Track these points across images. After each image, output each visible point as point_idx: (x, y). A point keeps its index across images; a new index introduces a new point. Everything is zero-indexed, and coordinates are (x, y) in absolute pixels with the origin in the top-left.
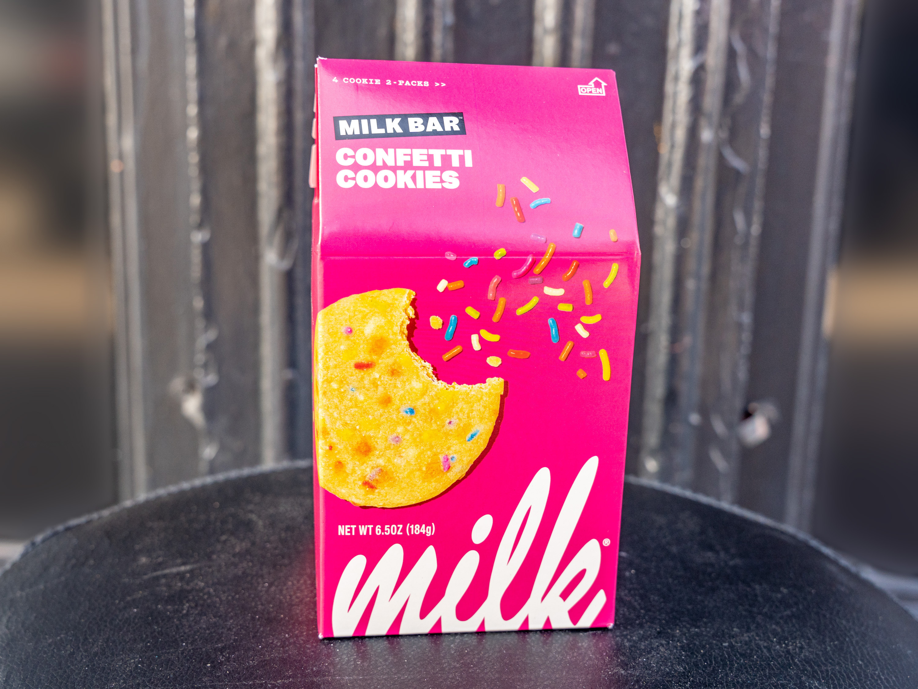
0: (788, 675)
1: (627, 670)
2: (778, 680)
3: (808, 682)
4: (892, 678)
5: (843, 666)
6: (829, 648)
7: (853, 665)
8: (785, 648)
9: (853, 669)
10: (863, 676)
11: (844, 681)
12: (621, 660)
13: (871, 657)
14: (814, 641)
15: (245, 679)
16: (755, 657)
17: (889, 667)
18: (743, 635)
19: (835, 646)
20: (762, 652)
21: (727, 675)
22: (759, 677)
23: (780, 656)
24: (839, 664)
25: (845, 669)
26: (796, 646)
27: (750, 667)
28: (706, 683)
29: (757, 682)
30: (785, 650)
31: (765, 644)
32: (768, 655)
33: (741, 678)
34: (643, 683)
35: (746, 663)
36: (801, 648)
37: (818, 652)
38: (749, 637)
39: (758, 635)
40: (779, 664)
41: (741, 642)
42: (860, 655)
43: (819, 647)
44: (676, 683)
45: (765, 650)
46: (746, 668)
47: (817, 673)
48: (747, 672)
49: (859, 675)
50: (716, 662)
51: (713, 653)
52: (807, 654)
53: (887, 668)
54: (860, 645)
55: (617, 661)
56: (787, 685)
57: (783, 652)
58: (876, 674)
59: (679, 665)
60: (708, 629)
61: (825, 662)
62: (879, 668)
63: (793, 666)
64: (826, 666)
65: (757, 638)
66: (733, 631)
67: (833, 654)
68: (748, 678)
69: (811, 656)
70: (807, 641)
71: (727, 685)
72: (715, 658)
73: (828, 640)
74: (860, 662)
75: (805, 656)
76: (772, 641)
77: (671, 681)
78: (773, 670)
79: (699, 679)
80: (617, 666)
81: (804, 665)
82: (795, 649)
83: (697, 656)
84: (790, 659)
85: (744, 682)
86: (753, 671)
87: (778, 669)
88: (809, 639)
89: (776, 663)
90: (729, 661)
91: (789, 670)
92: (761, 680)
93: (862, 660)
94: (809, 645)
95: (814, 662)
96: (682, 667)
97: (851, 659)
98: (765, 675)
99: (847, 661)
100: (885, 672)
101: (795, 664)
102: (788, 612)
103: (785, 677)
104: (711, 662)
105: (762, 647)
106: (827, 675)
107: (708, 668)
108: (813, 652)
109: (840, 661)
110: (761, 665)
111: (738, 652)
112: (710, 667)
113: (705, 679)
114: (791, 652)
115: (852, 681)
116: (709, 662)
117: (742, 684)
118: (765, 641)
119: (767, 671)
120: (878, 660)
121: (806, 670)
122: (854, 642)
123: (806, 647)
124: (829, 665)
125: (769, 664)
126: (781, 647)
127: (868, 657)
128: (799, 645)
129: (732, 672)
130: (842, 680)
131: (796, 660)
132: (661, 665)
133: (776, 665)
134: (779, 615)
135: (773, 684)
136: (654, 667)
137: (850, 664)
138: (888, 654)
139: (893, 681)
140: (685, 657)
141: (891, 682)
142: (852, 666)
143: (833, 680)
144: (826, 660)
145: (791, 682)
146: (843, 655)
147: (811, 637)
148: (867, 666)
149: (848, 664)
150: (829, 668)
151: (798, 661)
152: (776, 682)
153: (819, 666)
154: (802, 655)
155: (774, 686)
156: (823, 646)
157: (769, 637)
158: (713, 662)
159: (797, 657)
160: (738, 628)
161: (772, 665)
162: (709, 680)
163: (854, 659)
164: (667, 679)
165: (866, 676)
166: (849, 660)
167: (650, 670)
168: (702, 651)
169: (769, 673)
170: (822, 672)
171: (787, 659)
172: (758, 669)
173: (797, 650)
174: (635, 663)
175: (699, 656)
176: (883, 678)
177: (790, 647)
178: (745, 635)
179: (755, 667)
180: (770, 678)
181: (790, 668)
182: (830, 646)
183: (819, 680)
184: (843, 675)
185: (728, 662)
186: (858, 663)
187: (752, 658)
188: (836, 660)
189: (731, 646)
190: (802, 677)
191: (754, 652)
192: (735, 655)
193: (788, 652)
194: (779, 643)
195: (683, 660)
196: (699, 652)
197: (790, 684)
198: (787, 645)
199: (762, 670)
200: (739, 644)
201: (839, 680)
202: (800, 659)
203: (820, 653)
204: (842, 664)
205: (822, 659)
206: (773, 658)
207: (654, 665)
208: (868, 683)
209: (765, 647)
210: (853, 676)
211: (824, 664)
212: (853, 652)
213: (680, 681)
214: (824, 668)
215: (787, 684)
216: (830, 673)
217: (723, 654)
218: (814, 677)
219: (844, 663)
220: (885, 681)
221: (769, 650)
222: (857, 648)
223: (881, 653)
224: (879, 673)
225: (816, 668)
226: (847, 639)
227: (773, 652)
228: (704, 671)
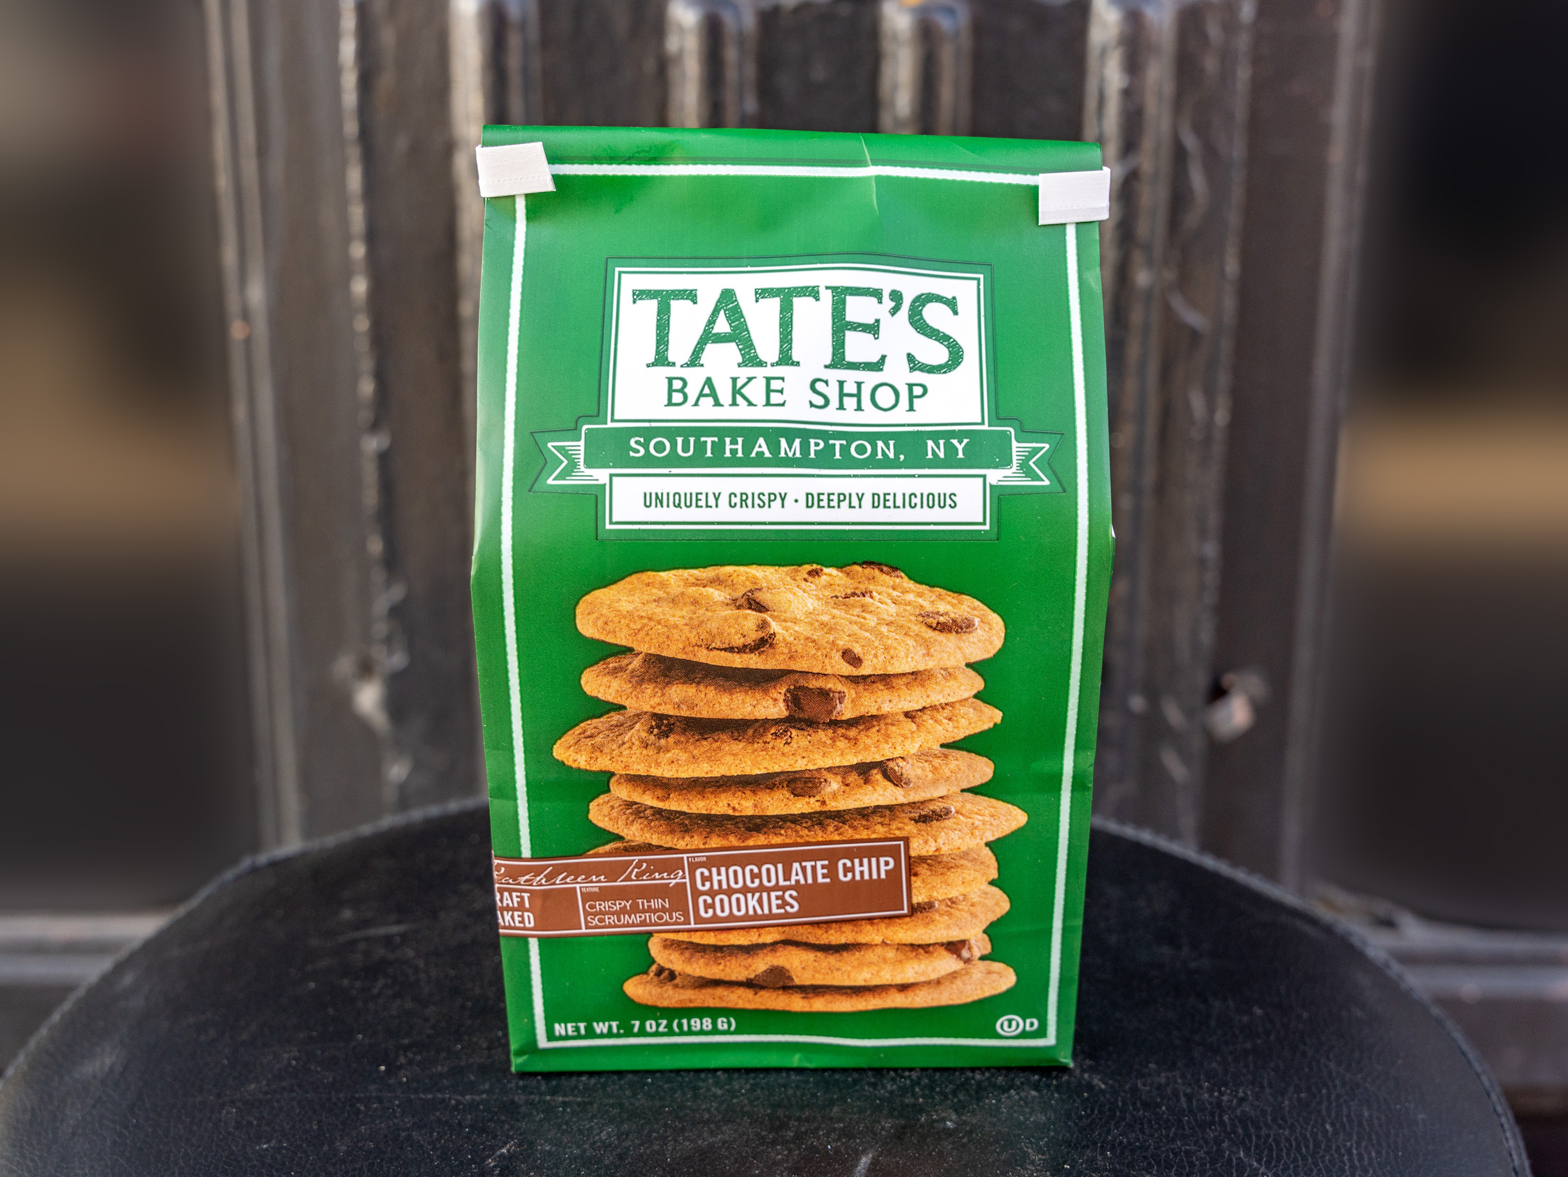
0: (1203, 1138)
1: (963, 1114)
2: (1182, 1145)
3: (1230, 1151)
4: (1370, 1154)
5: (1299, 1129)
6: (1287, 1102)
7: (1315, 1130)
8: (1216, 1097)
9: (1311, 1136)
10: (1323, 1147)
11: (1288, 1154)
12: (959, 1101)
13: (1351, 1121)
14: (1268, 1091)
15: (425, 1091)
16: (1163, 1108)
17: (1374, 1137)
18: (1159, 1076)
19: (1299, 1100)
20: (1178, 1100)
21: (1108, 1132)
22: (1157, 1138)
23: (1203, 1110)
24: (1292, 1128)
25: (1298, 1135)
26: (1236, 1096)
27: (1150, 1122)
28: (1071, 1141)
29: (1150, 1145)
30: (1215, 1101)
31: (1188, 1091)
32: (1185, 1106)
33: (1128, 1138)
34: (977, 1135)
35: (1145, 1116)
36: (1242, 1100)
37: (1266, 1108)
38: (1168, 1078)
39: (1183, 1076)
40: (1196, 1121)
41: (1151, 1085)
42: (1333, 1115)
43: (1271, 1099)
44: (1026, 1139)
45: (1183, 1100)
46: (1142, 1124)
47: (1251, 1141)
48: (1142, 1131)
49: (1317, 1145)
50: (1100, 1112)
51: (1102, 1099)
52: (1247, 1109)
53: (1370, 1138)
54: (1342, 1100)
55: (952, 1101)
56: (1194, 1153)
57: (1211, 1103)
58: (1346, 1145)
59: (1041, 1112)
60: (1110, 1063)
61: (1270, 1123)
62: (1355, 1138)
63: (1217, 1126)
64: (1269, 1127)
65: (1179, 1081)
66: (1147, 1067)
67: (1289, 1112)
68: (1138, 1140)
69: (1253, 1113)
70: (1257, 1089)
71: (1102, 1147)
72: (1100, 1106)
73: (1291, 1089)
74: (1328, 1127)
75: (1243, 1111)
76: (1201, 1087)
77: (1019, 1136)
78: (1184, 1129)
79: (1064, 1135)
80: (951, 1108)
81: (1236, 1126)
82: (1231, 1101)
83: (1075, 1101)
84: (1217, 1115)
85: (1129, 1143)
86: (1151, 1127)
87: (1190, 1128)
88: (1262, 1087)
89: (1192, 1118)
90: (1121, 1112)
91: (1208, 1130)
92: (1158, 1143)
93: (1332, 1124)
94: (1257, 1097)
95: (1253, 1122)
96: (1046, 1116)
97: (1316, 1121)
98: (1167, 1136)
99: (1308, 1124)
100: (1364, 1144)
101: (1222, 1122)
102: (1248, 1045)
103: (1198, 1140)
104: (1092, 1111)
105: (1181, 1094)
106: (1265, 1142)
107: (1084, 1120)
108: (1259, 1106)
109: (1296, 1124)
110: (1168, 1120)
111: (1140, 1099)
112: (1087, 1119)
113: (1072, 1135)
114: (1223, 1105)
115: (1301, 1154)
116: (1089, 1111)
117: (1125, 1147)
118: (1190, 1085)
119: (1173, 1129)
120: (1360, 1125)
121: (1235, 1133)
122: (1333, 1096)
123: (1250, 1098)
124: (1275, 1127)
125: (1180, 1120)
126: (1211, 1095)
127: (1345, 1120)
128: (1241, 1094)
129: (1117, 1128)
130: (1284, 1151)
131: (1226, 1118)
132: (1015, 1112)
133: (1191, 1123)
134: (1231, 1048)
135: (1173, 1150)
136: (1003, 1113)
137: (1310, 1128)
138: (1383, 1117)
139: (1370, 1159)
140: (1057, 1101)
141: (1366, 1159)
142: (1312, 1132)
143: (1271, 1150)
144: (1274, 1120)
145: (1203, 1148)
146: (1305, 1114)
147: (1266, 1084)
148: (1336, 1133)
149: (1306, 1129)
150: (1272, 1133)
151: (1230, 1119)
152: (1178, 1148)
153: (1258, 1128)
154: (1238, 1112)
155: (1173, 1153)
156: (1279, 1099)
157: (1198, 1081)
158: (1096, 1112)
159: (1229, 1112)
160: (1157, 1063)
161: (1185, 1122)
162: (1078, 1137)
163: (1320, 1122)
164: (1017, 1132)
165: (1328, 1149)
166: (1312, 1123)
167: (995, 1116)
168: (1085, 1094)
169: (1175, 1134)
170: (1258, 1137)
171: (1212, 1114)
172: (1160, 1125)
173: (1235, 1102)
174: (977, 1105)
175: (1078, 1101)
176: (1355, 1151)
177: (1225, 1098)
178: (1163, 1075)
179: (1156, 1123)
180: (1173, 1140)
181: (1211, 1129)
182: (1290, 1099)
183: (1247, 1150)
184: (1291, 1145)
185: (1118, 1114)
186: (1325, 1128)
187: (1158, 1110)
188: (1290, 1121)
189: (1134, 1090)
190: (1224, 1142)
191: (1165, 1101)
192: (1134, 1104)
193: (1219, 1104)
194: (1211, 1091)
195: (1051, 1106)
196: (1080, 1095)
197: (1200, 1151)
198: (1221, 1094)
199: (1165, 1128)
200: (1148, 1088)
201: (1282, 1150)
202: (1232, 1116)
203: (1269, 1109)
204: (1298, 1127)
205: (1269, 1118)
206: (1191, 1111)
207: (1005, 1110)
208: (1327, 1158)
209: (1186, 1095)
210: (1307, 1147)
211: (1266, 1124)
212: (1324, 1113)
213: (1033, 1137)
214: (1264, 1131)
215: (1196, 1151)
216: (1270, 1140)
217: (1116, 1100)
218: (1243, 1143)
219: (1302, 1127)
220: (1355, 1158)
221: (1189, 1098)
222: (1334, 1104)
223: (1370, 1116)
224: (1352, 1145)
225: (1252, 1130)
226: (1324, 1091)
227: (1194, 1103)
228: (1076, 1124)
